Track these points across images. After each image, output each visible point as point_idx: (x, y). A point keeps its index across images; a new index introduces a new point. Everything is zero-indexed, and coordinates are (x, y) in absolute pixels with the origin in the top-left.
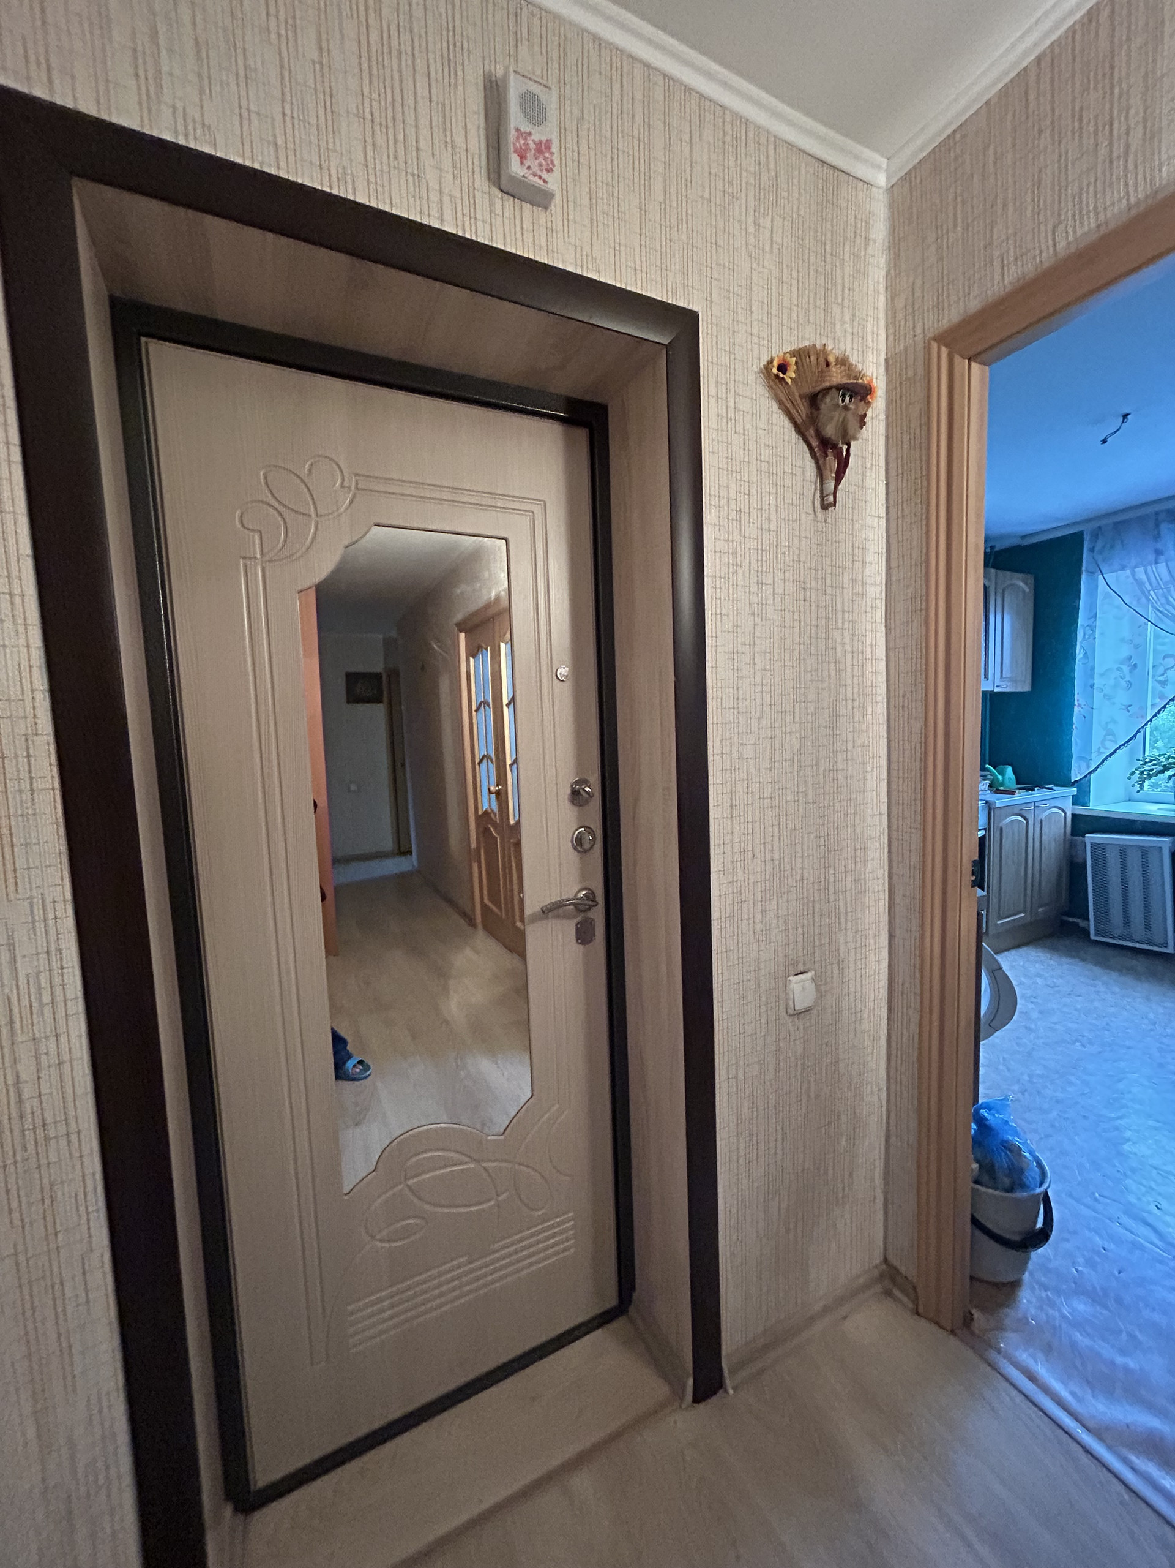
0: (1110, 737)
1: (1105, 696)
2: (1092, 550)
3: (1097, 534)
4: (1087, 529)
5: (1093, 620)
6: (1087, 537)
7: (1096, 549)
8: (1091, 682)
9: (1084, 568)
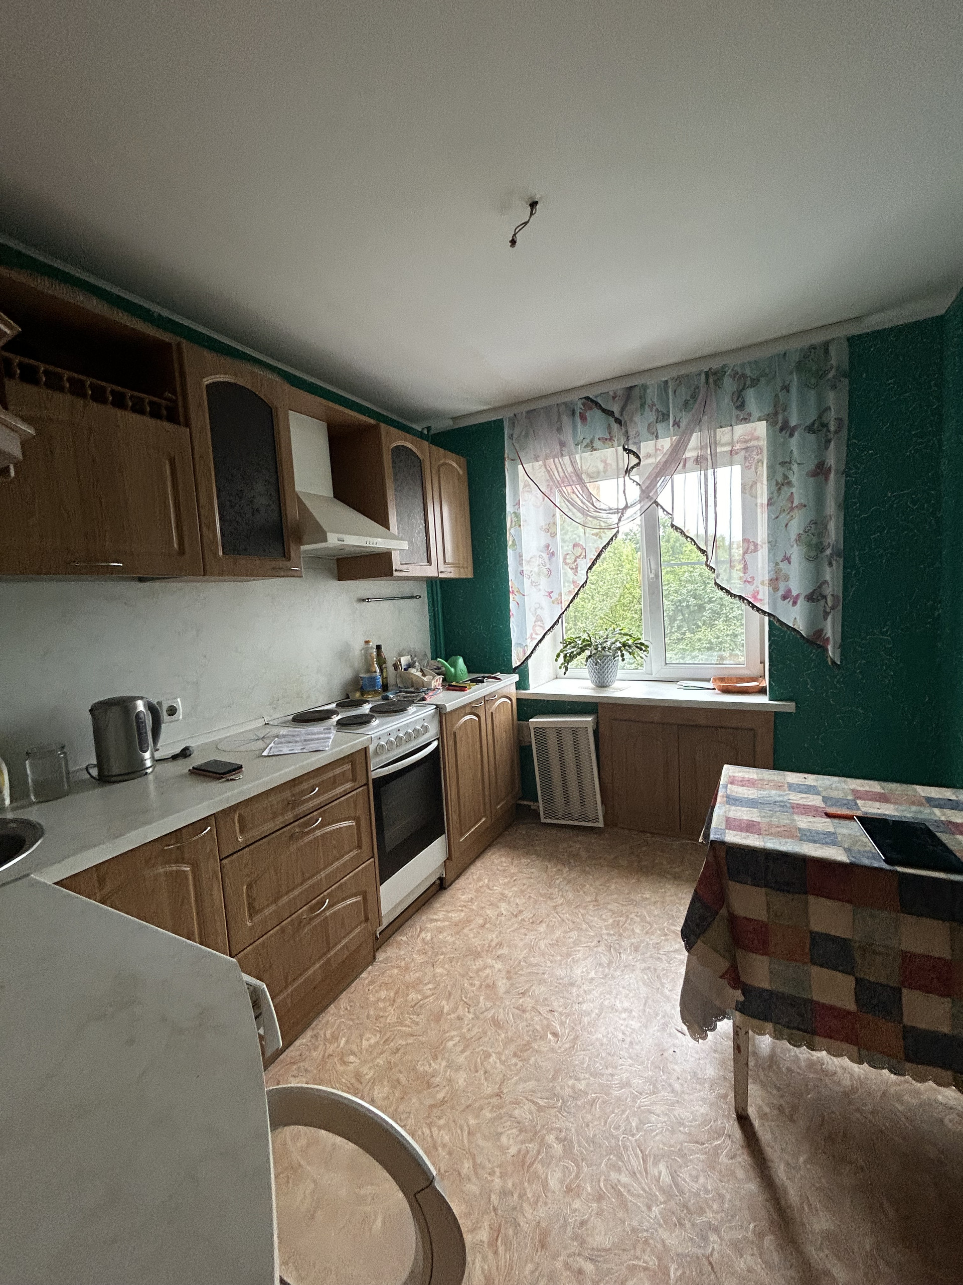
0: (539, 623)
1: (532, 582)
2: (511, 437)
3: (513, 421)
4: (506, 415)
5: (517, 507)
6: (506, 424)
7: (515, 436)
8: (520, 569)
9: (506, 456)
